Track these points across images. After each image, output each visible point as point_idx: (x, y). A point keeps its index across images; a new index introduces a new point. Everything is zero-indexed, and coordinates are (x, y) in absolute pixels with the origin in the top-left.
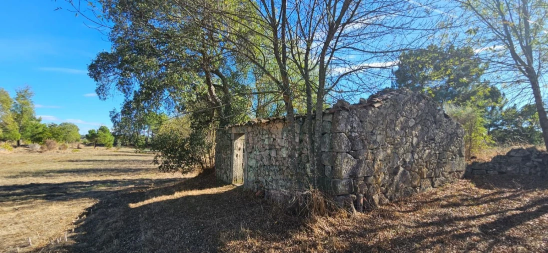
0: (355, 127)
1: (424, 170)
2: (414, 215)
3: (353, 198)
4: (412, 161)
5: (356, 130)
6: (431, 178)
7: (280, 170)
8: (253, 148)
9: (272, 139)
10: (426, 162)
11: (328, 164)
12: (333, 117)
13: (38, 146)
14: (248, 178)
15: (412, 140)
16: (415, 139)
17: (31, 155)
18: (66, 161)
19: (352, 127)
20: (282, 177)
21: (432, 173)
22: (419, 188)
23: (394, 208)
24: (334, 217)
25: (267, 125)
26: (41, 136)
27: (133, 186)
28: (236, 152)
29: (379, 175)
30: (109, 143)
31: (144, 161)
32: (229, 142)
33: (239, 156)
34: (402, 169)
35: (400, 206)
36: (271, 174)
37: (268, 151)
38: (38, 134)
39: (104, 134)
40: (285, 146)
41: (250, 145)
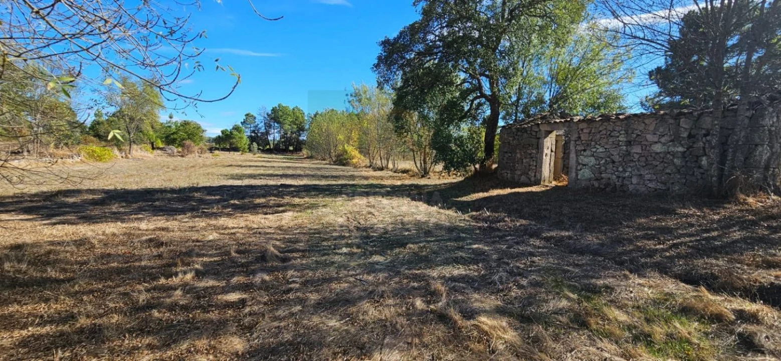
7: (647, 165)
9: (635, 136)
12: (754, 112)
13: (174, 149)
17: (172, 159)
20: (650, 171)
24: (756, 197)
26: (175, 136)
28: (545, 151)
30: (244, 147)
32: (534, 141)
33: (548, 156)
36: (629, 170)
38: (172, 134)
39: (238, 135)
40: (660, 142)
41: (583, 142)
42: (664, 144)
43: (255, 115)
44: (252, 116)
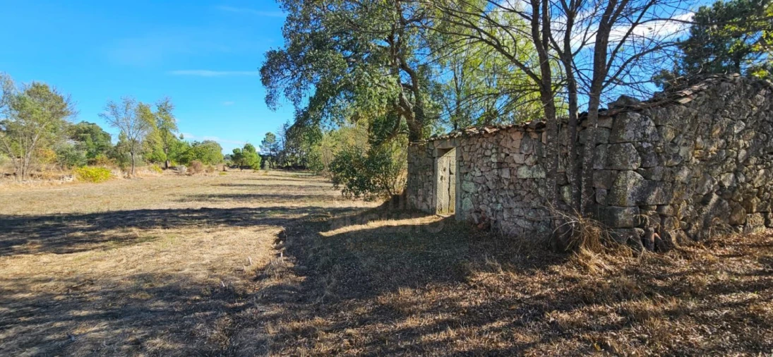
0: (648, 135)
1: (754, 200)
2: (740, 260)
3: (639, 232)
4: (735, 185)
5: (649, 139)
6: (764, 212)
7: (516, 195)
8: (470, 167)
9: (503, 155)
10: (758, 188)
11: (602, 186)
12: (614, 121)
13: (184, 168)
14: (461, 206)
15: (738, 154)
16: (743, 152)
17: (180, 178)
18: (218, 185)
19: (644, 134)
20: (518, 204)
21: (766, 205)
22: (742, 226)
23: (702, 251)
24: (613, 254)
25: (494, 136)
26: (186, 156)
27: (307, 214)
28: (440, 173)
29: (679, 205)
30: (255, 164)
31: (301, 187)
32: (430, 160)
33: (445, 179)
34: (715, 197)
35: (712, 248)
36: (501, 201)
37: (496, 171)
38: (183, 154)
39: (250, 154)
40: (525, 164)
41: (465, 163)
42: (529, 167)
43: (274, 134)
44: (272, 135)
